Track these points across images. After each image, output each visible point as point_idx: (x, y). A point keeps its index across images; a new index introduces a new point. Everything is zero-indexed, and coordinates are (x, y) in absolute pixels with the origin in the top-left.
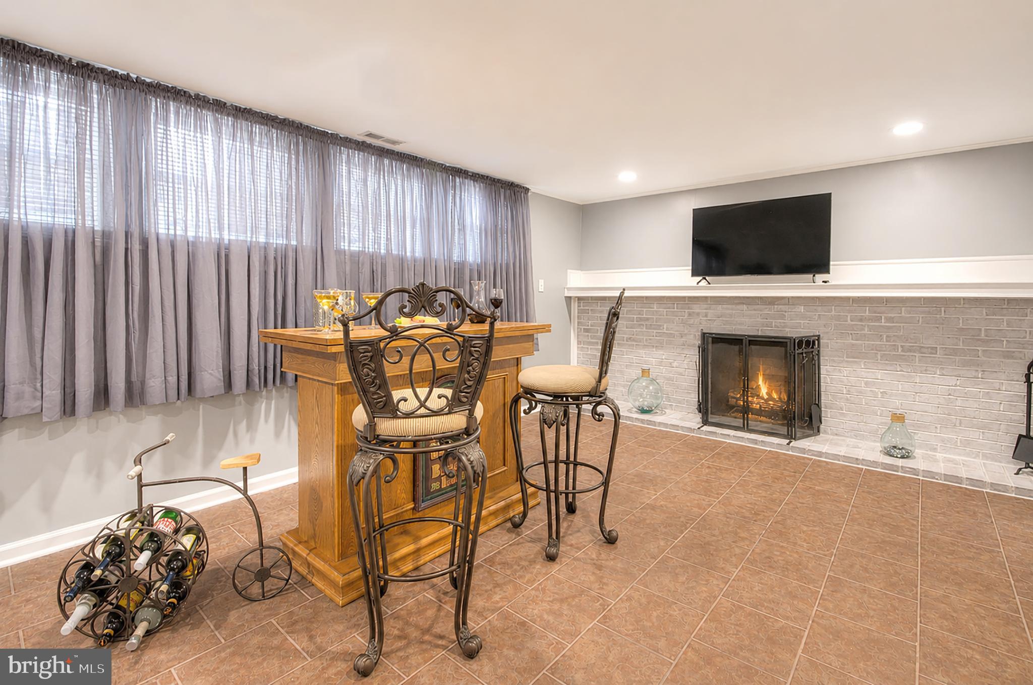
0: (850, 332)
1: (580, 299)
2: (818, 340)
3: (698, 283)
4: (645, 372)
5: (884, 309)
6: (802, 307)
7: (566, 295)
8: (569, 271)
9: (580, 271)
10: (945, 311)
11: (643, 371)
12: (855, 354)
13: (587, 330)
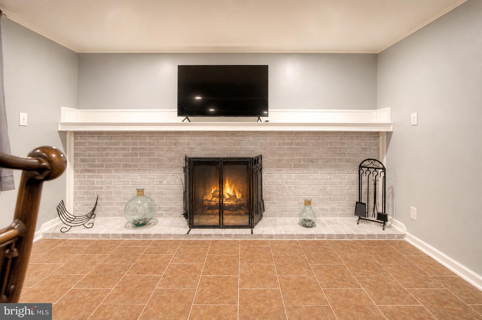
0: (277, 152)
1: (76, 133)
2: (261, 157)
3: (183, 121)
4: (140, 192)
5: (294, 138)
6: (251, 137)
7: (59, 129)
8: (63, 108)
9: (77, 109)
10: (322, 139)
11: (138, 190)
12: (279, 165)
13: (83, 161)
